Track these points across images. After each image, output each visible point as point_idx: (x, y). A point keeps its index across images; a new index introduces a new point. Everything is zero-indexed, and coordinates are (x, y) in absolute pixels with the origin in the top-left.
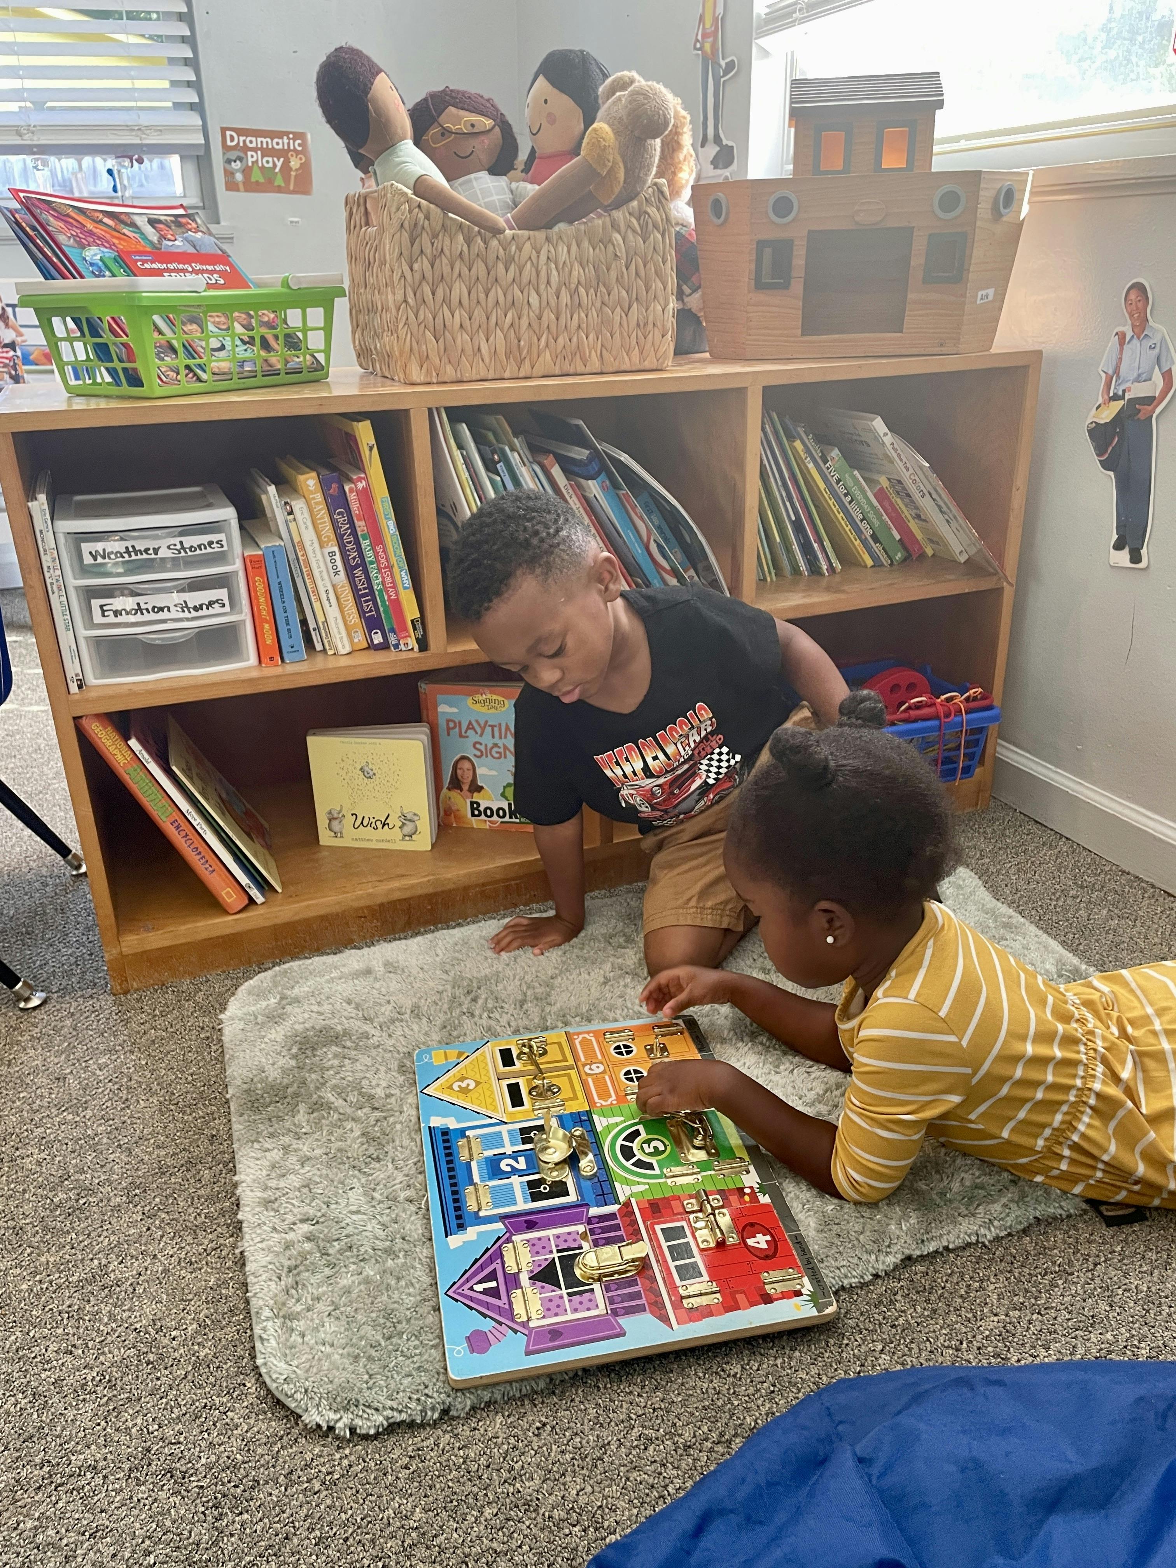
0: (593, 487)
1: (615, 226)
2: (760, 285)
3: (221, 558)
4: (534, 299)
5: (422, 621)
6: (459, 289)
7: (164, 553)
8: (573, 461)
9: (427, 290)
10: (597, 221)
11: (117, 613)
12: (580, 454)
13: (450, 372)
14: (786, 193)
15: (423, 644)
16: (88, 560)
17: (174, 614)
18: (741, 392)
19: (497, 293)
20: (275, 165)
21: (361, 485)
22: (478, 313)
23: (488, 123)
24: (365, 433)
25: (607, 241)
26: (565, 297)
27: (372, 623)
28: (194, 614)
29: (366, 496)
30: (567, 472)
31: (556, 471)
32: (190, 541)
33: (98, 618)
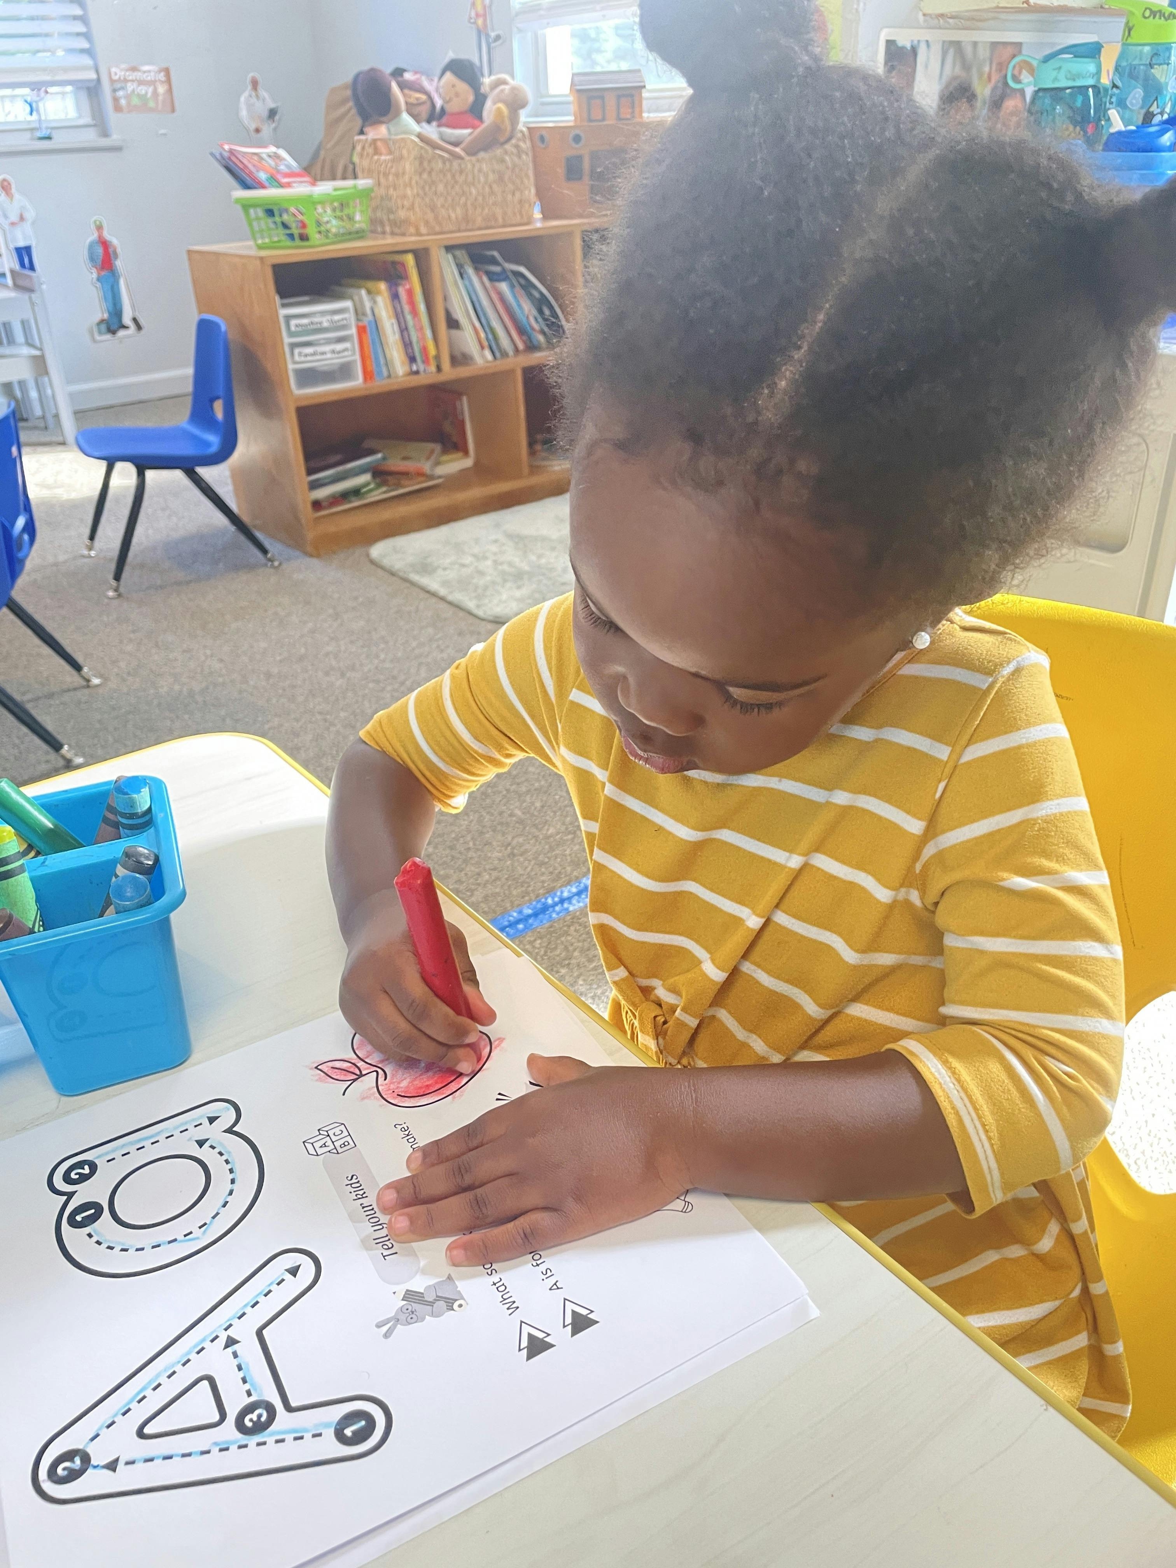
0: (504, 286)
1: (506, 152)
2: (569, 179)
3: (344, 327)
4: (474, 191)
5: (437, 357)
6: (441, 187)
7: (325, 324)
8: (494, 273)
9: (427, 188)
10: (499, 152)
11: (306, 355)
12: (496, 269)
13: (437, 229)
14: (578, 132)
15: (439, 369)
16: (293, 328)
17: (329, 356)
18: (570, 234)
19: (457, 188)
20: (146, 93)
21: (408, 287)
22: (450, 199)
23: (424, 97)
24: (410, 260)
25: (503, 161)
26: (487, 189)
27: (412, 359)
28: (337, 355)
29: (410, 293)
30: (491, 280)
31: (485, 279)
32: (337, 317)
33: (297, 358)
